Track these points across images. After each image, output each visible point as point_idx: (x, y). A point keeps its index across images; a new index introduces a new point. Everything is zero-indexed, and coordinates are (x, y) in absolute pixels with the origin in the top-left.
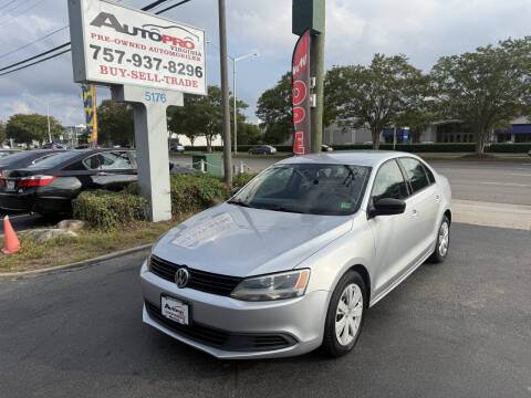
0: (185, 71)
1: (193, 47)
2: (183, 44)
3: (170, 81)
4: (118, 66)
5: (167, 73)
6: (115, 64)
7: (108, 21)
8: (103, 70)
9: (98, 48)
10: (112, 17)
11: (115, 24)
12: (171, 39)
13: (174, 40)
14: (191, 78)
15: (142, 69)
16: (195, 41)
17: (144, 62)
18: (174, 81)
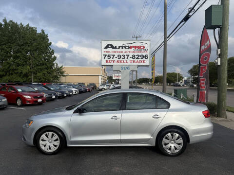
0: (140, 57)
1: (144, 47)
2: (139, 47)
3: (132, 62)
4: (113, 60)
5: (131, 59)
6: (111, 59)
7: (110, 46)
8: (107, 62)
9: (106, 55)
10: (111, 45)
11: (112, 47)
12: (134, 47)
13: (135, 47)
14: (142, 60)
15: (121, 59)
16: (145, 45)
17: (122, 57)
18: (134, 62)
